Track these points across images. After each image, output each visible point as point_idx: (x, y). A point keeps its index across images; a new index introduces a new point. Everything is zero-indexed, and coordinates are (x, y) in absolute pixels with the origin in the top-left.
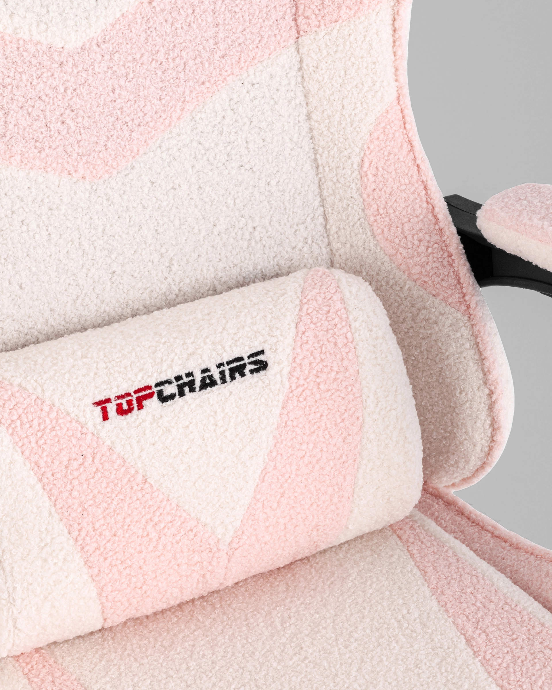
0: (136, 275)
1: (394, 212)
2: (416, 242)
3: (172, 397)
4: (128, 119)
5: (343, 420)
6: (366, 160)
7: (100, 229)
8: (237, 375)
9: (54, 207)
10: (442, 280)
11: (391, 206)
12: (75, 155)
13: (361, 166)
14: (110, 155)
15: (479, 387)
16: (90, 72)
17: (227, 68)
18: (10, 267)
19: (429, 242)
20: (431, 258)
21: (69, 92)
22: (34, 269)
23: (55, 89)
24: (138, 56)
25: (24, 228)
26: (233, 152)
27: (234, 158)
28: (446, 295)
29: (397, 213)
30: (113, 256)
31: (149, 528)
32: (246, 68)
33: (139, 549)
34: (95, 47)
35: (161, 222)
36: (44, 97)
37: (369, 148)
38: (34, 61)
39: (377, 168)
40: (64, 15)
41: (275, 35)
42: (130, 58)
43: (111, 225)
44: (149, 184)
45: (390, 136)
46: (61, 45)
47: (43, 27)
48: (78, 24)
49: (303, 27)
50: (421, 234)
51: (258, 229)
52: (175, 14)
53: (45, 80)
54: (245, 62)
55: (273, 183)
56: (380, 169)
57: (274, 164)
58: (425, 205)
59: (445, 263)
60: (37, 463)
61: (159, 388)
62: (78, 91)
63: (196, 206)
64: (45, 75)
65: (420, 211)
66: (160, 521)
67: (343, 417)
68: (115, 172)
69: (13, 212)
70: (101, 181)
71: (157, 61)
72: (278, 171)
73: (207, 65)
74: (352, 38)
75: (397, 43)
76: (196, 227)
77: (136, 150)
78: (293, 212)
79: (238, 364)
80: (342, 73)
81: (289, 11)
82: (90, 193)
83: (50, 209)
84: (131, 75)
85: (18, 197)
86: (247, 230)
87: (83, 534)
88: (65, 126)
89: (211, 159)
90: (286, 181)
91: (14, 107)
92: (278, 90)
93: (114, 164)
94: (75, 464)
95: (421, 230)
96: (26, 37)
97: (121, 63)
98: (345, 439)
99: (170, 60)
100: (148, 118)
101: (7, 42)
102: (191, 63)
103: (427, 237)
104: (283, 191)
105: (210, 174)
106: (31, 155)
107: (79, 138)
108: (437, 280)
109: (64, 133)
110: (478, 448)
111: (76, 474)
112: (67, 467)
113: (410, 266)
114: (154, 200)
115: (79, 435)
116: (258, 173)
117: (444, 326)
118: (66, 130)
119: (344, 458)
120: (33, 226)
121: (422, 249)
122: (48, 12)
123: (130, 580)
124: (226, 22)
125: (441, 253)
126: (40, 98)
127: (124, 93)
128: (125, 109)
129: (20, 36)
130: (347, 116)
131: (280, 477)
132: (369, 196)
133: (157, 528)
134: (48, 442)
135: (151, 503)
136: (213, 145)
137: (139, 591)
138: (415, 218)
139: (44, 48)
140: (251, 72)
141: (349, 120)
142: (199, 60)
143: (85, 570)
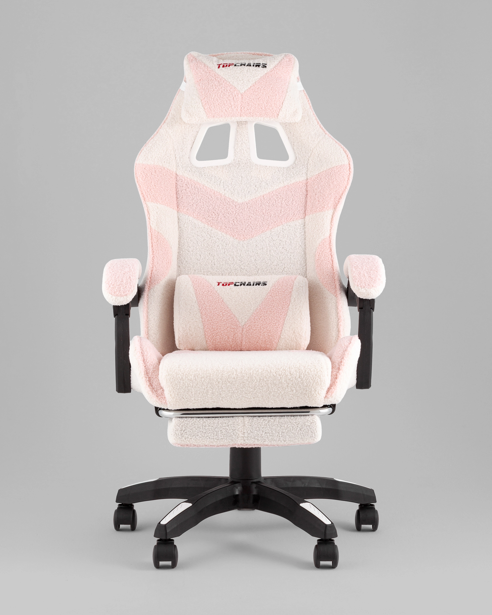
0: (248, 270)
1: (322, 266)
2: (326, 275)
3: (238, 285)
4: (252, 226)
5: (283, 303)
6: (317, 251)
7: (239, 254)
8: (257, 285)
9: (227, 244)
10: (331, 286)
11: (321, 265)
12: (235, 231)
13: (315, 252)
14: (245, 234)
15: (336, 318)
16: (243, 210)
17: (283, 219)
18: (212, 257)
19: (330, 275)
20: (329, 279)
21: (237, 214)
22: (219, 260)
23: (233, 212)
24: (258, 209)
25: (218, 247)
26: (281, 243)
27: (281, 245)
28: (331, 290)
29: (323, 266)
30: (242, 263)
31: (221, 313)
32: (289, 221)
33: (217, 318)
34: (246, 204)
35: (257, 257)
36: (229, 214)
37: (318, 247)
38: (228, 203)
39: (319, 253)
40: (239, 193)
41: (299, 214)
42: (255, 209)
43: (243, 254)
44: (255, 245)
45: (325, 245)
46: (237, 201)
47: (232, 195)
48: (242, 197)
49: (307, 213)
50: (328, 273)
51: (286, 268)
52: (270, 201)
53: (230, 209)
54: (289, 219)
55: (292, 255)
56: (320, 254)
57: (293, 250)
58: (331, 265)
59: (333, 282)
60: (196, 290)
61: (235, 283)
62: (239, 214)
63: (268, 256)
64: (231, 207)
65: (329, 267)
66: (224, 312)
67: (283, 302)
68: (246, 239)
69: (216, 242)
70: (242, 241)
71: (263, 212)
72: (294, 252)
73: (277, 217)
74: (319, 217)
75: (332, 221)
76: (267, 262)
77: (253, 235)
78: (297, 266)
79: (259, 283)
80: (314, 226)
81: (304, 209)
82: (238, 243)
83: (226, 244)
84: (255, 214)
85: (218, 238)
86: (283, 267)
87: (202, 309)
88: (234, 223)
89: (275, 243)
90: (296, 256)
91: (221, 214)
92: (297, 229)
93: (246, 237)
94: (206, 292)
95: (328, 272)
96: (227, 196)
97: (253, 210)
98: (283, 308)
99: (267, 213)
100: (258, 227)
101: (222, 197)
102: (273, 215)
103: (329, 274)
104: (295, 258)
105: (274, 248)
106: (224, 228)
107: (237, 227)
108: (330, 286)
109: (233, 224)
110: (334, 338)
111: (205, 295)
112: (203, 293)
113: (324, 281)
114: (256, 251)
115: (210, 287)
116: (288, 251)
117: (329, 299)
118: (234, 224)
119: (282, 313)
120: (221, 248)
121: (327, 277)
122: (235, 192)
123: (213, 326)
124: (285, 207)
125: (333, 279)
126: (228, 213)
127: (252, 218)
128: (251, 223)
129: (226, 196)
130: (314, 238)
131: (261, 312)
132: (316, 261)
133: (223, 314)
134: (201, 286)
135: (223, 306)
136: (275, 239)
137: (215, 332)
138: (327, 268)
139: (232, 201)
140: (290, 222)
141: (314, 240)
142: (275, 215)
143: (201, 319)
